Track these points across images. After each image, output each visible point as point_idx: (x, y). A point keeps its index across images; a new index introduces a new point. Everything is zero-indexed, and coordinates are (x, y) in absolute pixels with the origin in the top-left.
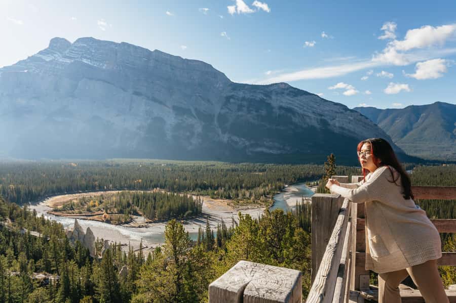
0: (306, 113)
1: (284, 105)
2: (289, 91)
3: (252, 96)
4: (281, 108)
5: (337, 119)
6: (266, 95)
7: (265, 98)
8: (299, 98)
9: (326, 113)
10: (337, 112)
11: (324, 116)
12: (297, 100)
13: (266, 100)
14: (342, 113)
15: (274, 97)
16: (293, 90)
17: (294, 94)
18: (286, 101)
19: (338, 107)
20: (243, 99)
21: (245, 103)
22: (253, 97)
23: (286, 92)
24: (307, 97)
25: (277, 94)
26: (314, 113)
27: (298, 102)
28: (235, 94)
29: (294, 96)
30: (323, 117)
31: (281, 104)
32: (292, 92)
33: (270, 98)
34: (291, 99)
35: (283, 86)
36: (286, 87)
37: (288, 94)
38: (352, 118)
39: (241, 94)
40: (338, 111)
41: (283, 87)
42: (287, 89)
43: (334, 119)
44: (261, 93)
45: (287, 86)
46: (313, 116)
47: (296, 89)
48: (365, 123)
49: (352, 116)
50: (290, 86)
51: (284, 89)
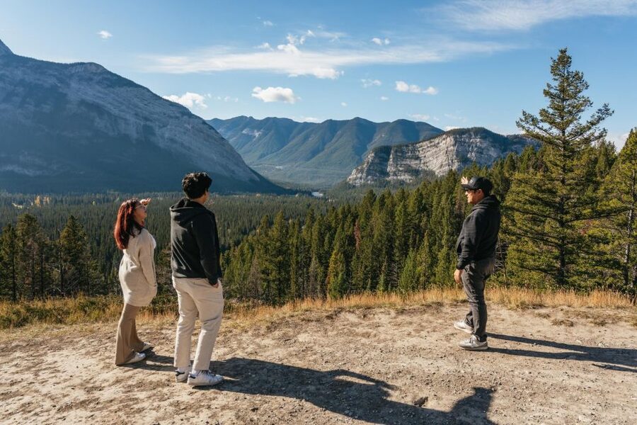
0: (122, 114)
1: (89, 99)
2: (100, 77)
3: (39, 80)
4: (83, 102)
5: (169, 127)
6: (61, 81)
7: (59, 85)
8: (117, 89)
9: (155, 116)
10: (171, 117)
11: (151, 121)
12: (113, 93)
13: (60, 87)
14: (177, 118)
15: (74, 85)
16: (109, 76)
17: (109, 83)
18: (91, 93)
19: (174, 109)
20: (22, 83)
21: (20, 90)
22: (40, 82)
23: (96, 78)
24: (131, 88)
25: (81, 79)
26: (136, 114)
27: (112, 95)
28: (7, 73)
29: (109, 86)
30: (148, 123)
31: (84, 97)
32: (106, 79)
33: (68, 85)
34: (103, 90)
35: (94, 69)
36: (99, 71)
37: (99, 83)
38: (189, 127)
39: (19, 74)
40: (172, 115)
41: (94, 71)
42: (101, 74)
43: (164, 126)
44: (54, 76)
45: (101, 69)
46: (132, 119)
47: (115, 75)
48: (208, 136)
49: (189, 124)
50: (105, 69)
51: (95, 74)
